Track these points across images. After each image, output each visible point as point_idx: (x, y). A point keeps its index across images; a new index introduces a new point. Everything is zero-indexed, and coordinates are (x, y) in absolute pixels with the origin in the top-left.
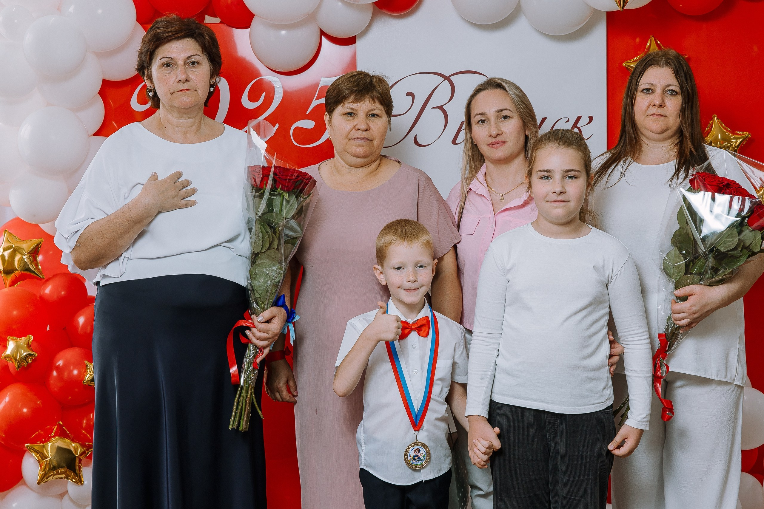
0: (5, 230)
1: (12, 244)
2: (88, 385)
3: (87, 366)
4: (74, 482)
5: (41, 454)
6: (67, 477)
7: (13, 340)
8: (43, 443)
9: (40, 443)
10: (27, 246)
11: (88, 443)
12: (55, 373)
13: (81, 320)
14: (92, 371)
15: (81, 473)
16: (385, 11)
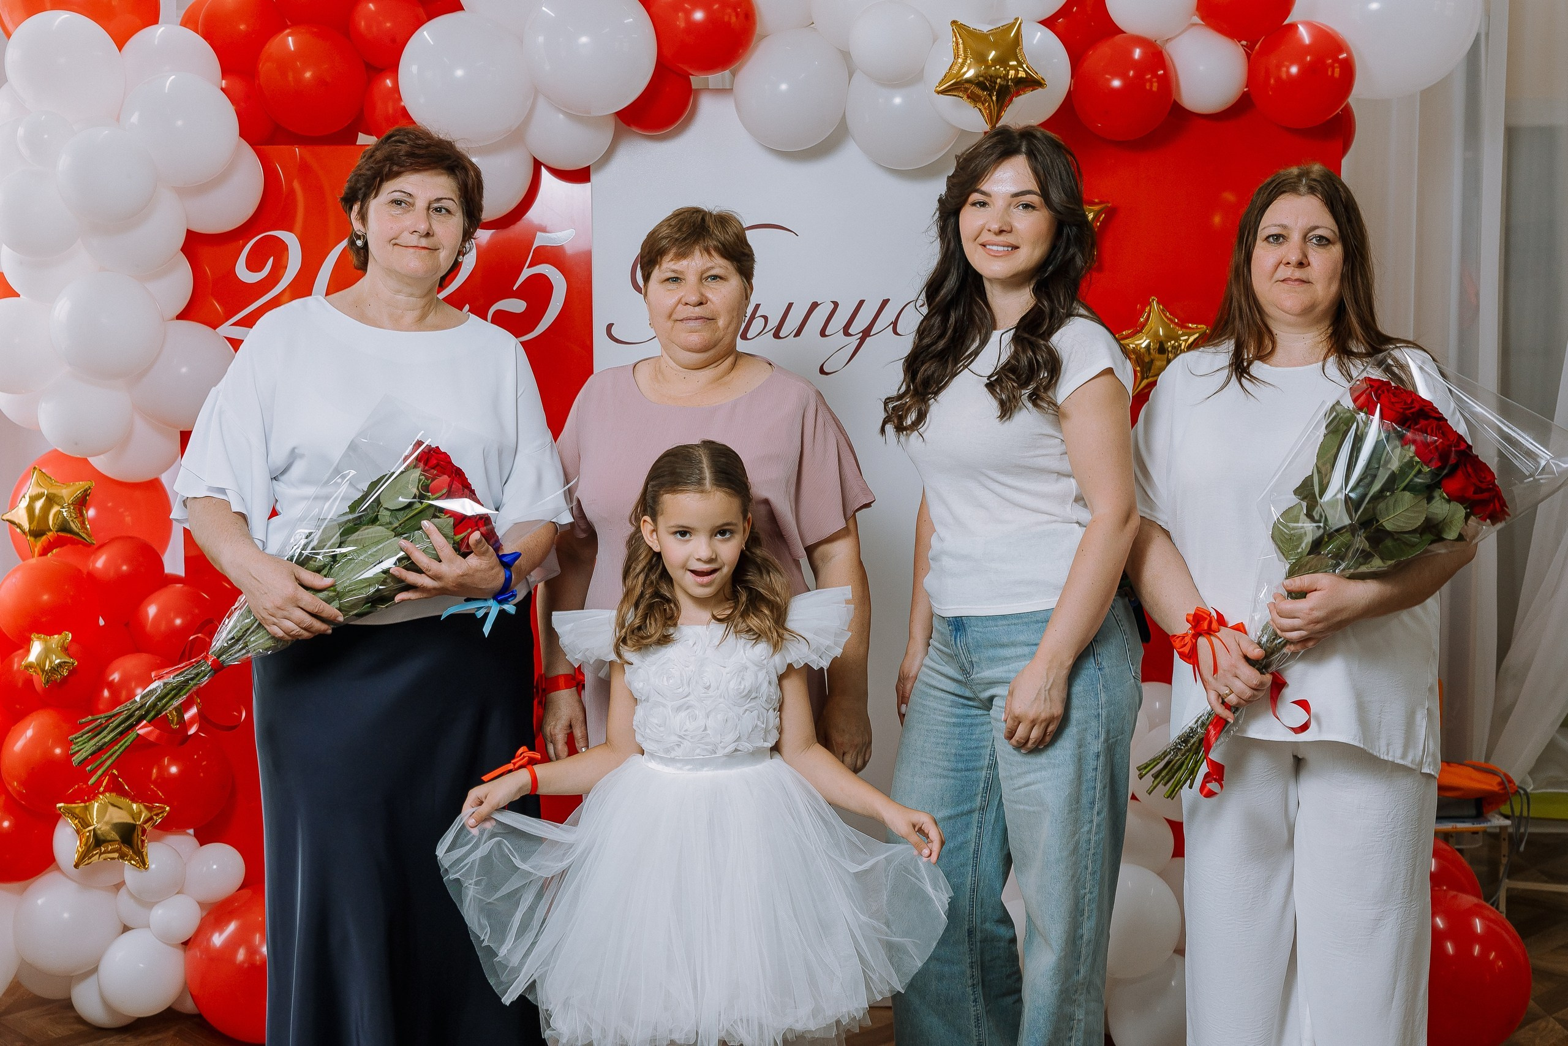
0: (35, 468)
1: (43, 491)
4: (132, 864)
5: (81, 820)
6: (122, 856)
7: (39, 638)
8: (85, 802)
9: (81, 803)
10: (69, 492)
11: (158, 805)
12: (106, 693)
13: (152, 610)
15: (145, 850)
16: (634, 129)
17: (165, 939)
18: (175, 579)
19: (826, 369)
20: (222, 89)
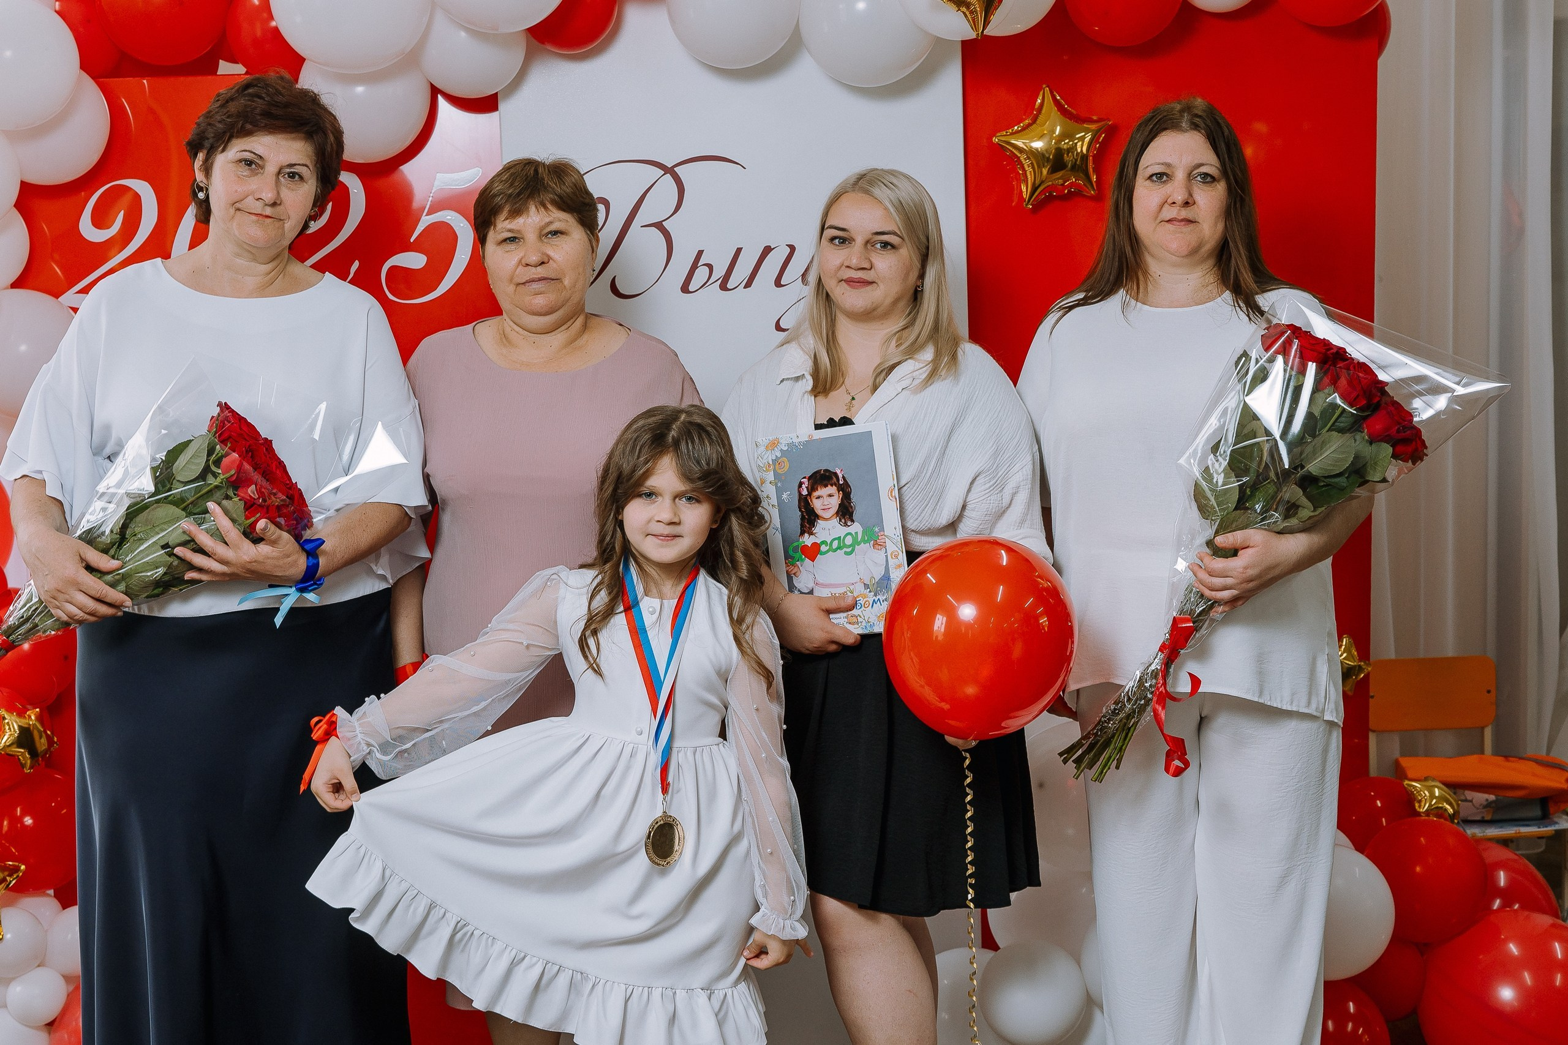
2: (7, 754)
3: (4, 718)
11: (11, 863)
14: (14, 728)
16: (549, 47)
17: (25, 1021)
19: (783, 325)
20: (58, 12)
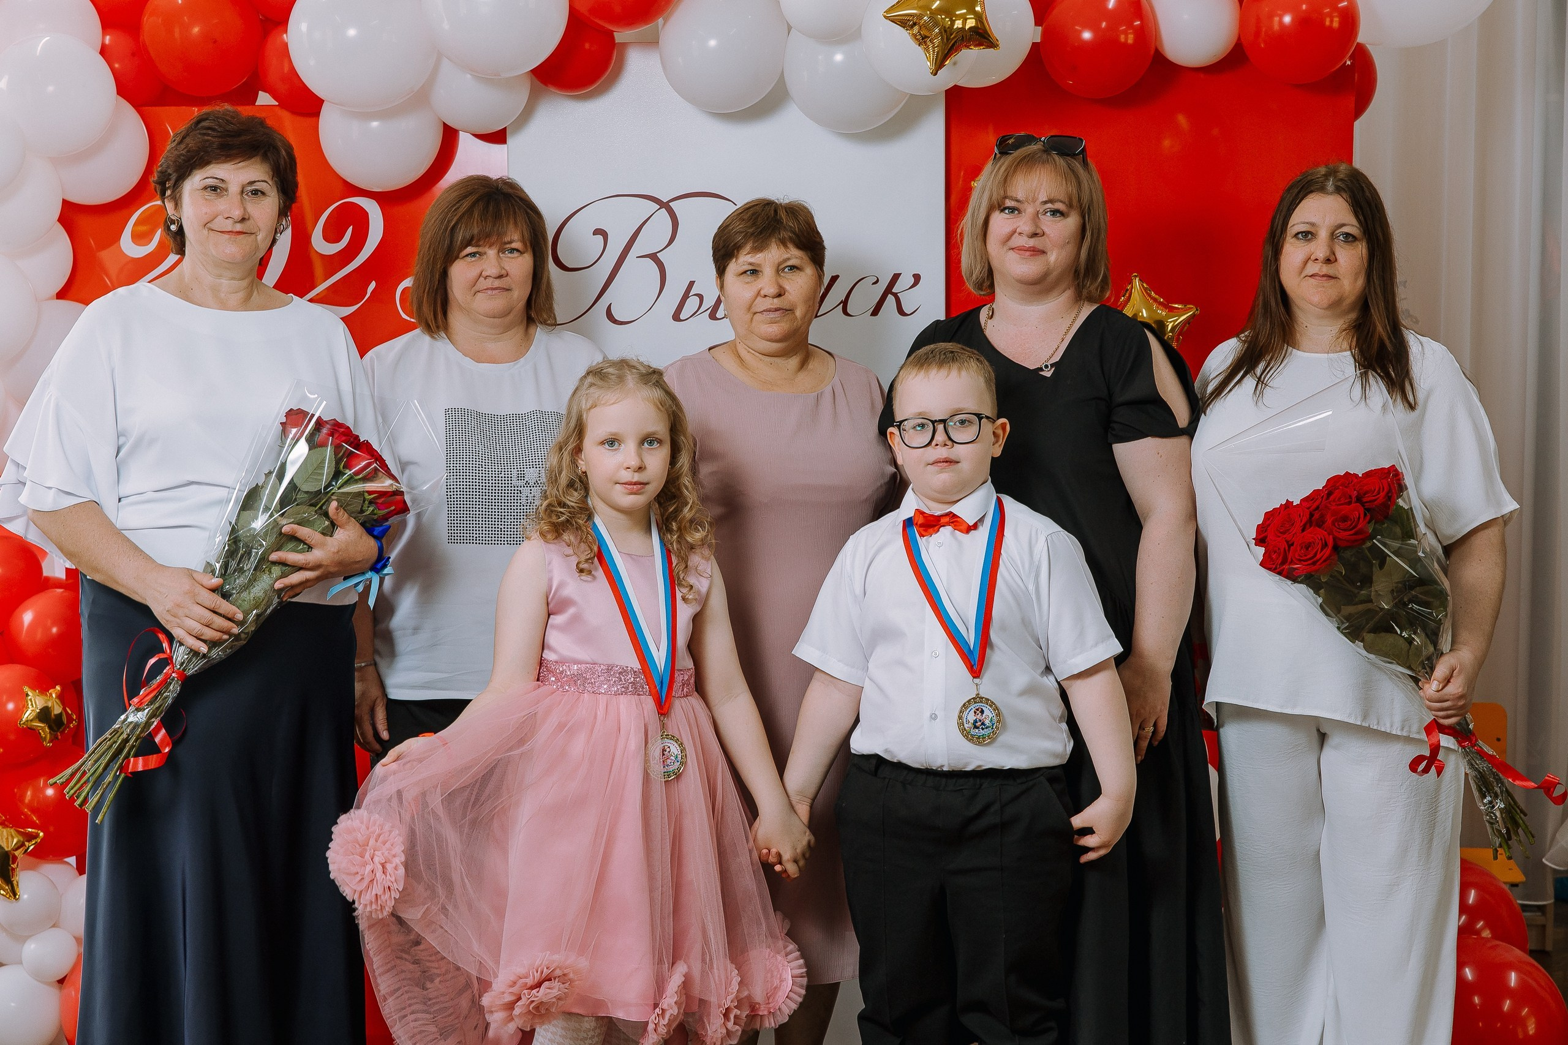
2: (29, 728)
3: (27, 695)
4: (3, 895)
11: (30, 830)
13: (27, 617)
14: (36, 705)
15: (15, 880)
16: (552, 89)
17: (38, 975)
18: (55, 584)
20: (99, 51)
